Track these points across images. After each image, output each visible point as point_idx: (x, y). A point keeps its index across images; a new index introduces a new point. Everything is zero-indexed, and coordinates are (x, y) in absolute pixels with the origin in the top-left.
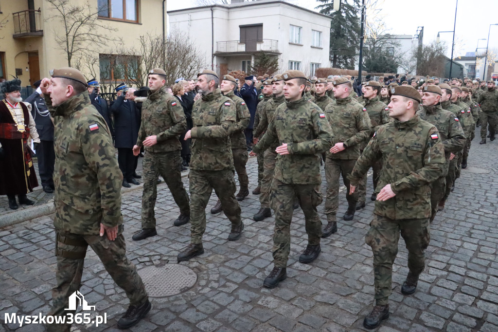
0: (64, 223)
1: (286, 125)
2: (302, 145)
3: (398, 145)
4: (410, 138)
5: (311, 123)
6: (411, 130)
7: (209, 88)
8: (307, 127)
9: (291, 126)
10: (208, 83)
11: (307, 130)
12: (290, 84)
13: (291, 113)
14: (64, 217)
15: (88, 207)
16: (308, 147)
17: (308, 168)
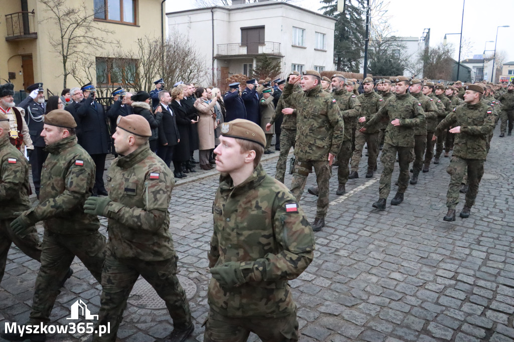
0: (307, 154)
1: (397, 109)
2: (408, 121)
3: (469, 118)
4: (476, 113)
5: (413, 108)
6: (476, 109)
7: (340, 86)
8: (410, 111)
9: (400, 110)
10: (339, 83)
11: (410, 112)
12: (400, 85)
13: (400, 102)
14: (308, 151)
15: (324, 144)
16: (412, 122)
17: (408, 136)
